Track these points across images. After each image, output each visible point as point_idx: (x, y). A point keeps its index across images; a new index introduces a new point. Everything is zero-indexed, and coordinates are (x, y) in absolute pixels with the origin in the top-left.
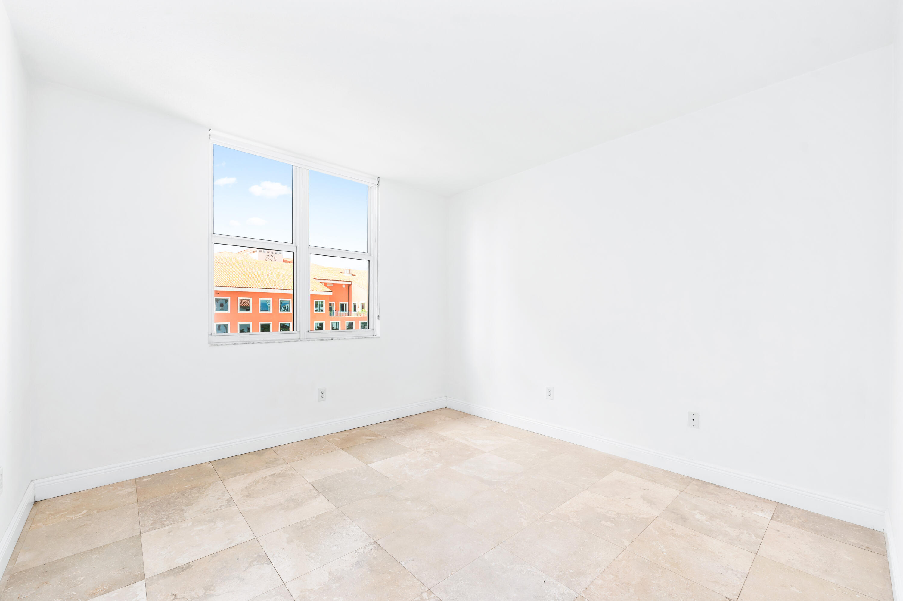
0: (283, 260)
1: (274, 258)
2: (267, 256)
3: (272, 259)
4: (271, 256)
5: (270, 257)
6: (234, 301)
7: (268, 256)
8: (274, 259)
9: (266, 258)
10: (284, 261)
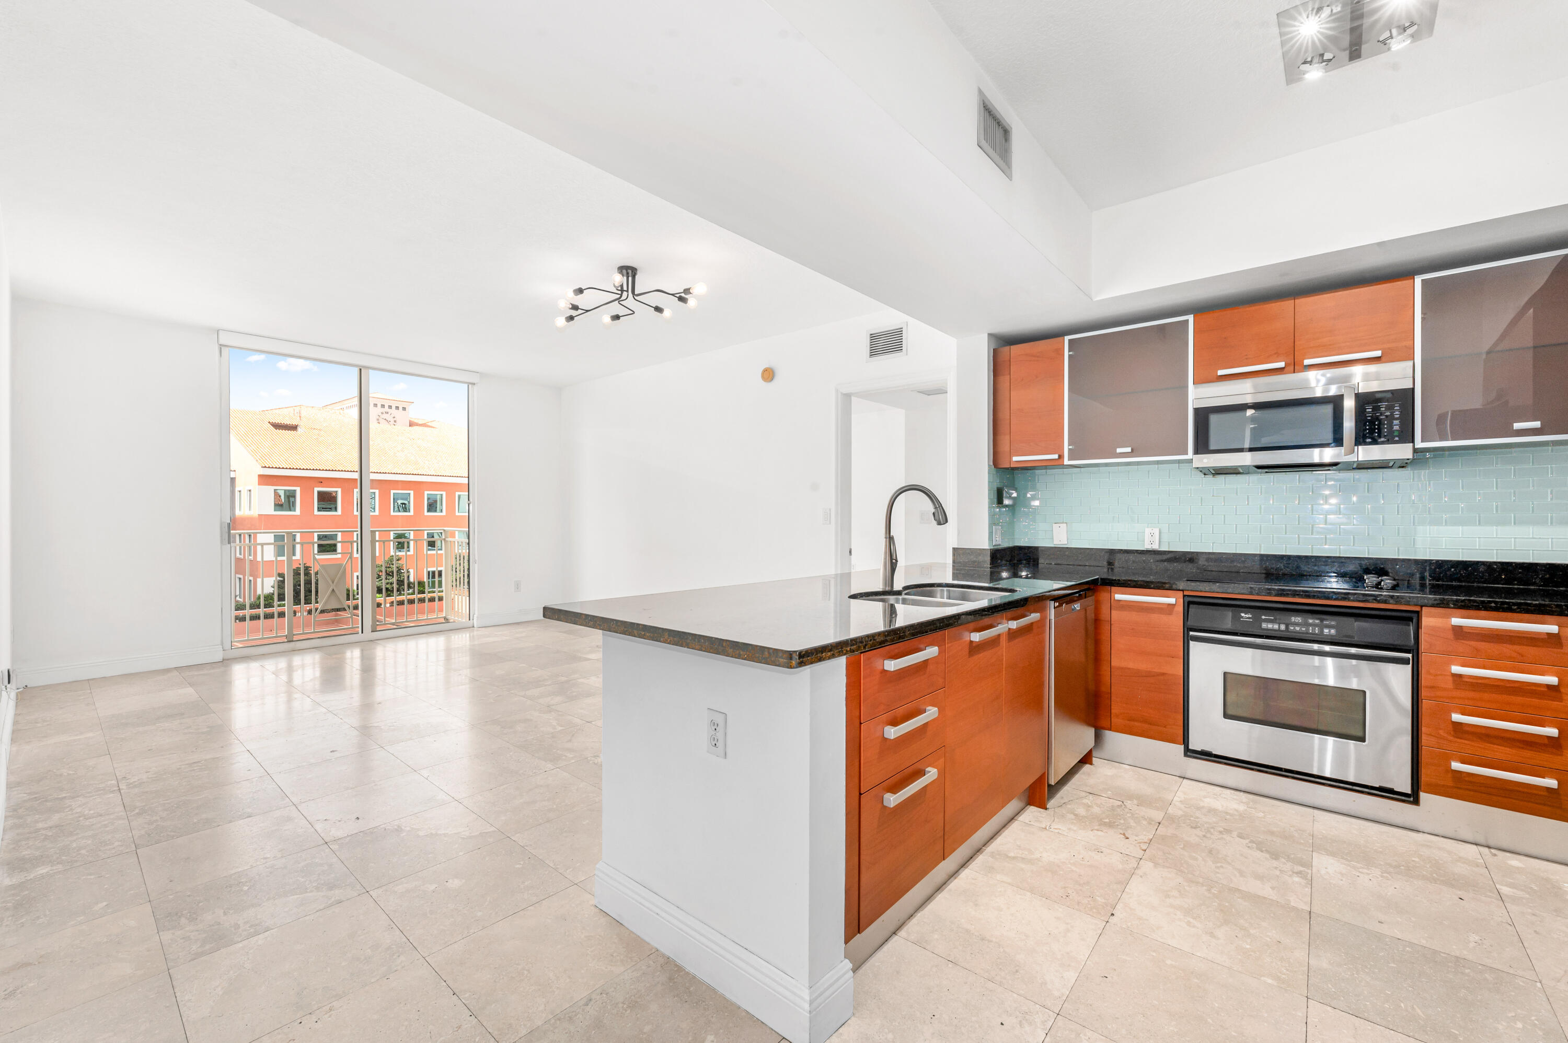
0: (410, 421)
1: (394, 417)
2: (380, 414)
3: (389, 420)
4: (387, 413)
5: (385, 416)
6: (307, 492)
7: (382, 413)
8: (392, 420)
9: (378, 417)
10: (411, 424)
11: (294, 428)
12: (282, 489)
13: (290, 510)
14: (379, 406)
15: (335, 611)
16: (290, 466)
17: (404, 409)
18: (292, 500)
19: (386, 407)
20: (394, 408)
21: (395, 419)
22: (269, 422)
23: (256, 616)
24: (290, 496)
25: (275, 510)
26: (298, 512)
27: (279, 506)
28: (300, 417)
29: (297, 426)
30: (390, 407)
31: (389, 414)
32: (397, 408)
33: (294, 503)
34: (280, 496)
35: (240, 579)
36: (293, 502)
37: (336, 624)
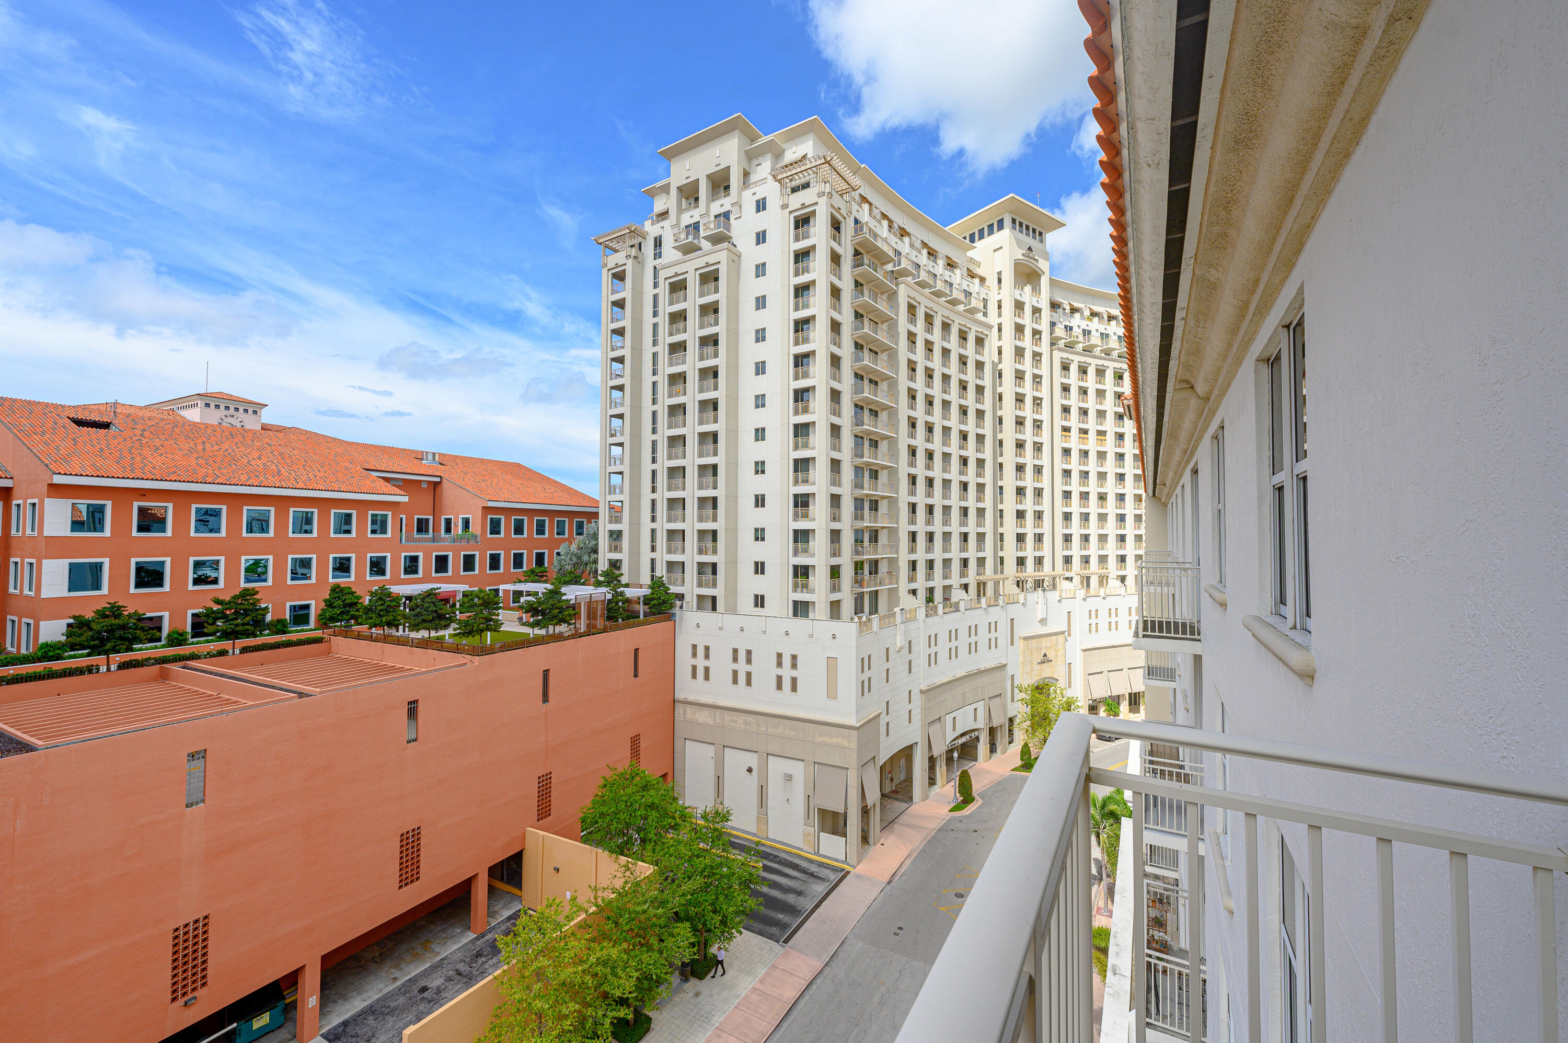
0: (262, 427)
1: (241, 422)
2: (223, 417)
3: (234, 425)
4: (233, 416)
5: (230, 420)
6: (121, 507)
7: (226, 416)
8: (239, 425)
9: (220, 421)
10: (264, 429)
11: (106, 426)
12: (83, 505)
13: (95, 530)
14: (222, 407)
15: (159, 664)
16: (98, 473)
17: (255, 412)
18: (97, 516)
19: (232, 409)
20: (241, 410)
21: (242, 424)
22: (68, 418)
23: (36, 676)
24: (96, 514)
25: (72, 531)
26: (107, 533)
27: (77, 525)
28: (115, 412)
29: (110, 423)
30: (237, 409)
31: (236, 417)
32: (246, 411)
33: (101, 521)
34: (81, 512)
35: (13, 621)
36: (100, 519)
37: (161, 680)
